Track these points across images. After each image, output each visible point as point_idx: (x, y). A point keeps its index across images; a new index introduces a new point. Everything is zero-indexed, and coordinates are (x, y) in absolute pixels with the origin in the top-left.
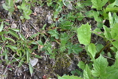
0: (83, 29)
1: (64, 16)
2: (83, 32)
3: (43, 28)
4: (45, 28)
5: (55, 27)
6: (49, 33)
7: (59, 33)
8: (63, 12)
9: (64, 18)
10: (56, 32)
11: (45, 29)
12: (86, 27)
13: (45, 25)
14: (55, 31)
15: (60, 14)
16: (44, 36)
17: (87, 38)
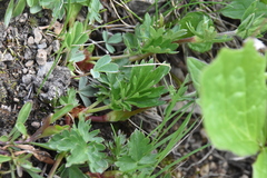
0: (226, 75)
1: (117, 39)
2: (228, 91)
3: (20, 128)
4: (28, 123)
5: (82, 105)
6: (51, 146)
7: (108, 138)
8: (110, 18)
9: (119, 49)
10: (87, 137)
11: (31, 131)
12: (243, 62)
13: (28, 107)
14: (83, 130)
15: (96, 36)
16: (29, 166)
17: (249, 119)
